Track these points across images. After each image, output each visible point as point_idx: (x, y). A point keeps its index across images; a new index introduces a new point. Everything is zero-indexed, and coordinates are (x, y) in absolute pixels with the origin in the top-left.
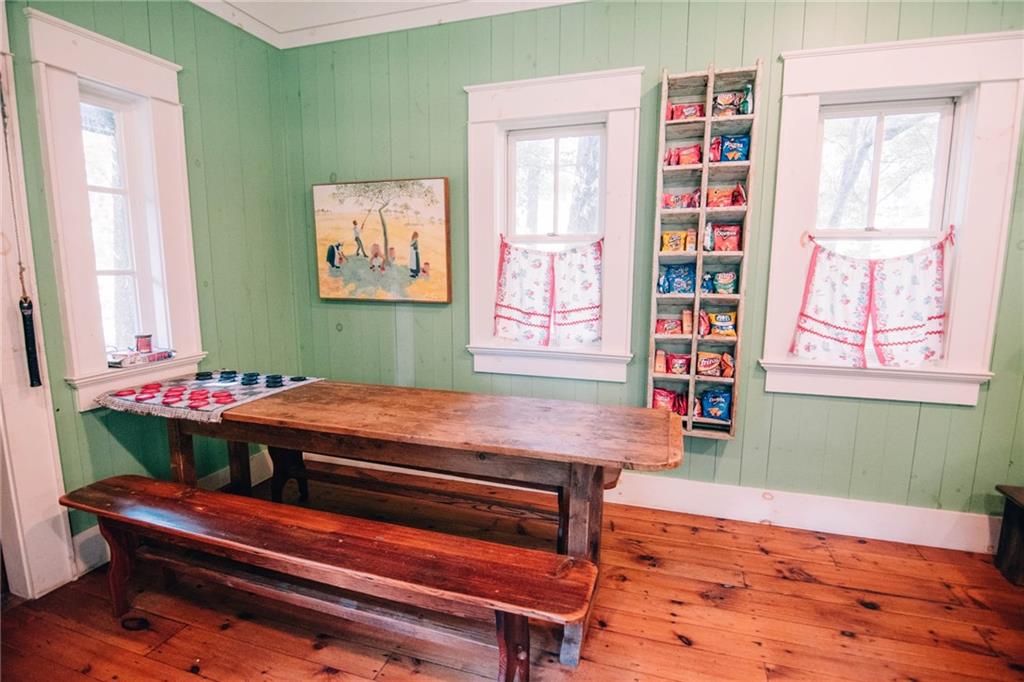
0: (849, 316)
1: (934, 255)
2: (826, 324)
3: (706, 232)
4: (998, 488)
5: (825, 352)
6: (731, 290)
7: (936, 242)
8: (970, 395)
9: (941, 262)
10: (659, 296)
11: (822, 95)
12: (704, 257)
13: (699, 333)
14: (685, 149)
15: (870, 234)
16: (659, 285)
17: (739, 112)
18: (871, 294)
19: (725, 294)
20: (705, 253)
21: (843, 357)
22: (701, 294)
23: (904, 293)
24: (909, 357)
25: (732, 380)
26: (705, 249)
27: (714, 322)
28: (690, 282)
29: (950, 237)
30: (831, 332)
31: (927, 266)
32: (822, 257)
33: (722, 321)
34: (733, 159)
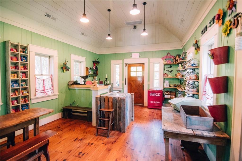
0: (42, 88)
1: (50, 78)
2: (38, 90)
3: (21, 74)
4: (62, 108)
5: (39, 95)
6: (25, 86)
7: (50, 76)
8: (57, 97)
9: (51, 79)
10: (12, 88)
11: (35, 53)
12: (21, 80)
13: (21, 95)
14: (14, 57)
15: (42, 75)
16: (11, 86)
17: (24, 52)
18: (44, 84)
19: (24, 86)
20: (21, 79)
21: (42, 95)
22: (21, 87)
23: (48, 84)
24: (50, 93)
25: (28, 103)
26: (21, 78)
27: (23, 92)
28: (18, 85)
29: (52, 76)
30: (40, 91)
31: (50, 80)
32: (37, 79)
33: (25, 92)
34: (24, 61)
